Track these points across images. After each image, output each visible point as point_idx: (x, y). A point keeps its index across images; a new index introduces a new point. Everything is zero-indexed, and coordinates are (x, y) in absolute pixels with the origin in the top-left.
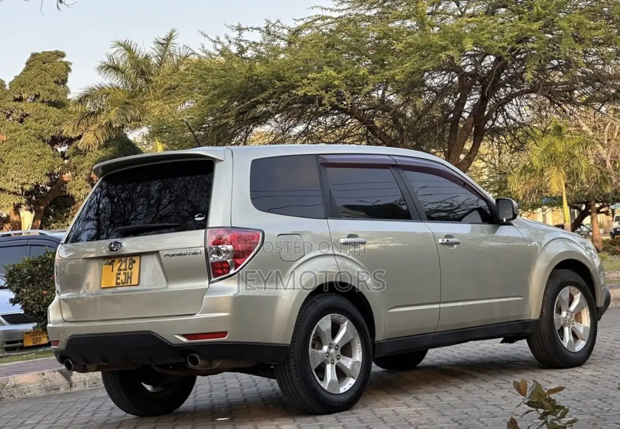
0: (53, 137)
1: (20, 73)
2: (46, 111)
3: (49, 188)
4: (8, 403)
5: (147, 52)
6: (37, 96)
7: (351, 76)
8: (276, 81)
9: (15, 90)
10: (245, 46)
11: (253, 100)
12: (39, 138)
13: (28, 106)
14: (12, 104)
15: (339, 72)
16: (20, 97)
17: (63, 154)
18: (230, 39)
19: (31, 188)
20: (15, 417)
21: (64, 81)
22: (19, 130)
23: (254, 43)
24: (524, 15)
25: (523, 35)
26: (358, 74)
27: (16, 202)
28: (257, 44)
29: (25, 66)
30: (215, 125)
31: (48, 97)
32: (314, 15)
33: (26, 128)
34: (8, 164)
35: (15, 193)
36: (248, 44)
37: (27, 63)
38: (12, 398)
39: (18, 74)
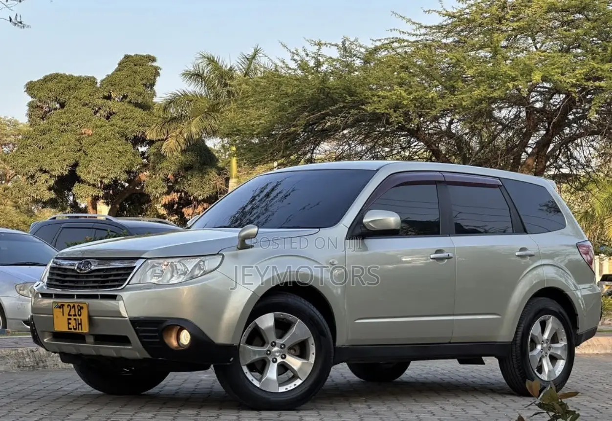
0: (135, 137)
1: (112, 72)
2: (132, 111)
3: (127, 185)
4: (51, 371)
5: (232, 64)
6: (125, 97)
7: (421, 98)
8: (347, 96)
9: (105, 88)
10: (322, 60)
11: (323, 112)
12: (122, 136)
13: (115, 105)
14: (100, 102)
15: (410, 93)
16: (108, 95)
17: (143, 154)
18: (308, 52)
19: (110, 182)
20: (54, 384)
21: (152, 85)
22: (105, 126)
23: (331, 58)
24: (597, 56)
25: (594, 73)
26: (427, 97)
27: (94, 194)
28: (334, 60)
29: (117, 66)
30: (285, 132)
31: (136, 99)
32: (391, 37)
33: (112, 125)
34: (91, 157)
35: (94, 185)
36: (325, 59)
37: (119, 64)
38: (56, 367)
39: (110, 73)
